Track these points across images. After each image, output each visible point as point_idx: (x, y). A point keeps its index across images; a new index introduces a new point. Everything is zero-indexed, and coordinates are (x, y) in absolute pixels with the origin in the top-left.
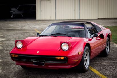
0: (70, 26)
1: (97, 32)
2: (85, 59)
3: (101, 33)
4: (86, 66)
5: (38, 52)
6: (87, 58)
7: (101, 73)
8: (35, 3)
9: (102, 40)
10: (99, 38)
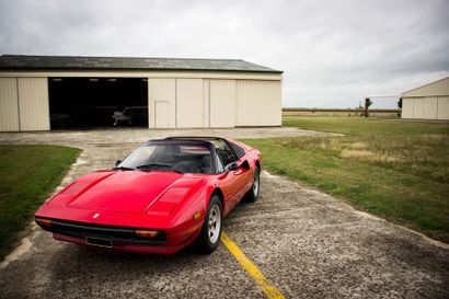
0: (182, 147)
1: (237, 159)
2: (210, 222)
3: (243, 159)
4: (211, 239)
5: (96, 216)
6: (216, 219)
7: (247, 255)
8: (147, 104)
9: (246, 174)
10: (241, 171)
